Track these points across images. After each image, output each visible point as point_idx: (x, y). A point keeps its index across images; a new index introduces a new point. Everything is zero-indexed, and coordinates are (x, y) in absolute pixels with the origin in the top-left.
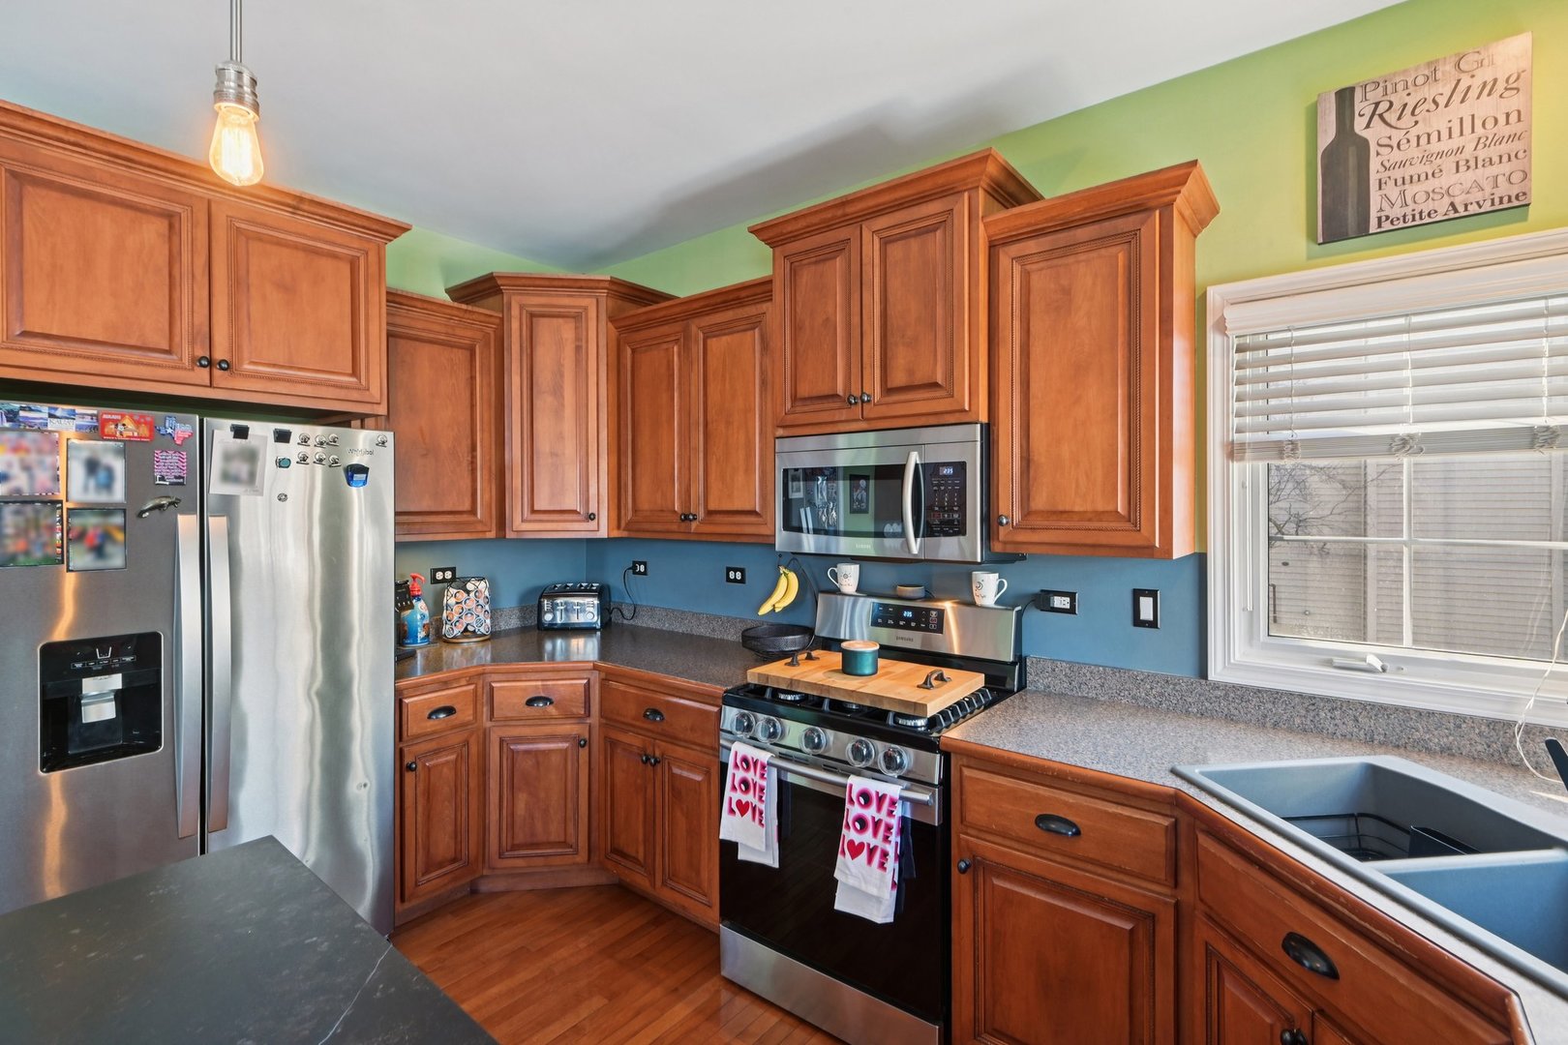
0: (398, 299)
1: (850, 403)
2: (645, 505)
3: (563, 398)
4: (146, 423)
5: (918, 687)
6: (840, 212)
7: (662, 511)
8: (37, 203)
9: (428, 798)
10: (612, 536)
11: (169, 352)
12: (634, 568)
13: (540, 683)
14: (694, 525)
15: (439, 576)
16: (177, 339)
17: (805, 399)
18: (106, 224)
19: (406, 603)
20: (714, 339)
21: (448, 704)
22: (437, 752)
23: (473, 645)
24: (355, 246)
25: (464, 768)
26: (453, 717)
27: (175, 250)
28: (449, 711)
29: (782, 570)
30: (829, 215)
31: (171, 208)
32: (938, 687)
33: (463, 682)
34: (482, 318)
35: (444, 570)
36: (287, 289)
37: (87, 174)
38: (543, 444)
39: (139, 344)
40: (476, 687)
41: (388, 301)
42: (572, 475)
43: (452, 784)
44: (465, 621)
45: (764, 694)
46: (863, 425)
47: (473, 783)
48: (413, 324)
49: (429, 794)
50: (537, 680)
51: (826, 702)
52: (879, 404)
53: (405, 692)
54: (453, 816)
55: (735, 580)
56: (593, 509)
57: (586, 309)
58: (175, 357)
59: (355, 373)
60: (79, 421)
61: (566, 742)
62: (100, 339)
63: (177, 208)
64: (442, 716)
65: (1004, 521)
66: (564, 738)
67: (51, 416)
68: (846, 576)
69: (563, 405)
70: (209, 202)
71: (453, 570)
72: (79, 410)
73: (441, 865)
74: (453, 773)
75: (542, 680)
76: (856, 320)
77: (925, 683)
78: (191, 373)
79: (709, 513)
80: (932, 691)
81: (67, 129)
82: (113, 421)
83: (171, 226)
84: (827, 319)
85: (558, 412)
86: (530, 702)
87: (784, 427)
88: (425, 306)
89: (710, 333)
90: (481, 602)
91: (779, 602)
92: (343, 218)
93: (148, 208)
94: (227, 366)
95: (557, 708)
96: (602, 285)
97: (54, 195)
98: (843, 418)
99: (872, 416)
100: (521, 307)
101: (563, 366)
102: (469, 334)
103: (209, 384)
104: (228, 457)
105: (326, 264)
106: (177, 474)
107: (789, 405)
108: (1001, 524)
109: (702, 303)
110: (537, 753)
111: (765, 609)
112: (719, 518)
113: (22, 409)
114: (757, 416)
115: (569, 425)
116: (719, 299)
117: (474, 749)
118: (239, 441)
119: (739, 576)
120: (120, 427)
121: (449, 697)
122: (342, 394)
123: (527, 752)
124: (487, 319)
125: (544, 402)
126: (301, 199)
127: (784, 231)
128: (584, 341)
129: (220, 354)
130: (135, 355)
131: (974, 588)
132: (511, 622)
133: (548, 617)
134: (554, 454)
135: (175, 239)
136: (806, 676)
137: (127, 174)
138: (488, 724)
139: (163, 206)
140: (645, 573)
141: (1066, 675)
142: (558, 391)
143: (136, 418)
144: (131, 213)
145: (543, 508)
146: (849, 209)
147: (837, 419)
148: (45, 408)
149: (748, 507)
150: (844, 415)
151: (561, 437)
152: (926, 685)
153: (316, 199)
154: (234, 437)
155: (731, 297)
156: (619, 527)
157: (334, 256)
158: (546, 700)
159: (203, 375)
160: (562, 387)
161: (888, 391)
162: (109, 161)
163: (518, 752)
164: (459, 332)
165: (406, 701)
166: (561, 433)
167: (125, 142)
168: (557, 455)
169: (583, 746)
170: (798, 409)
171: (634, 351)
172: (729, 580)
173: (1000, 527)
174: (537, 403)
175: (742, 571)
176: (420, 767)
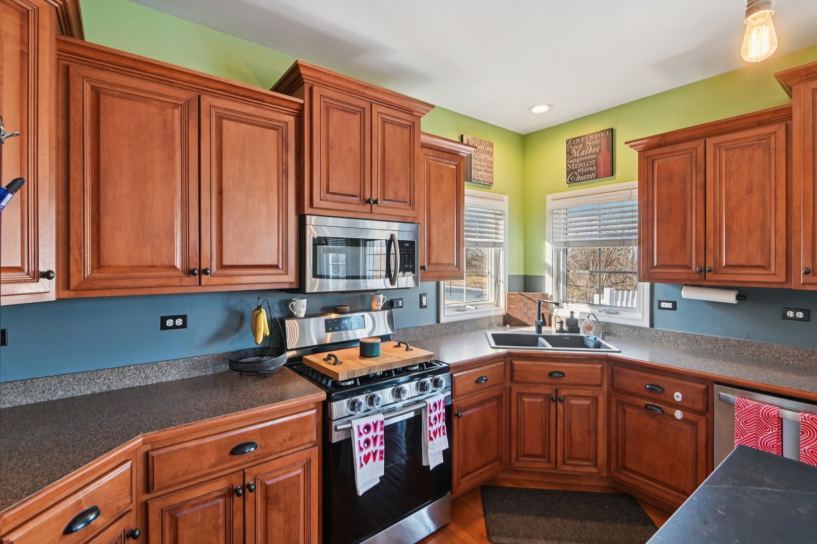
6: (361, 90)
7: (152, 266)
17: (334, 193)
20: (231, 122)
30: (355, 87)
52: (380, 207)
55: (173, 327)
68: (303, 306)
76: (368, 155)
79: (224, 267)
84: (351, 148)
99: (376, 212)
107: (323, 195)
119: (179, 322)
127: (322, 79)
131: (375, 302)
141: (403, 334)
146: (368, 92)
149: (268, 262)
156: (68, 288)
170: (329, 199)
172: (165, 327)
175: (184, 317)
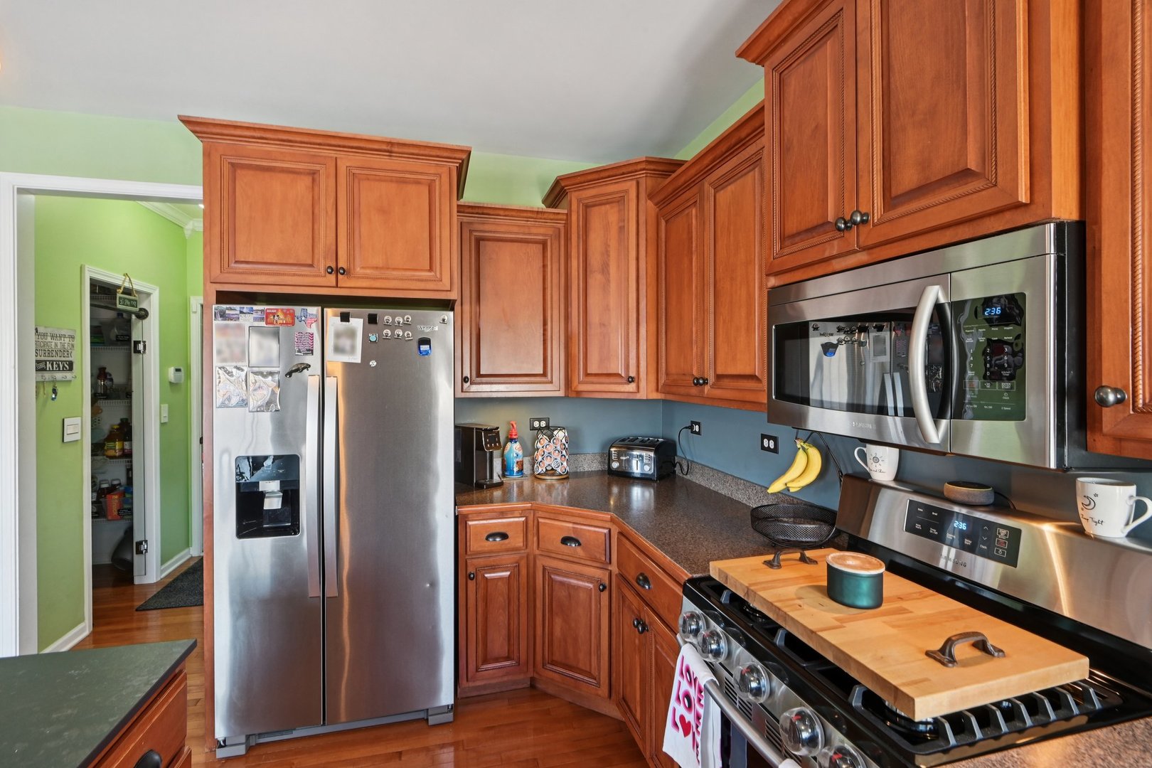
0: (485, 211)
1: (839, 229)
2: (673, 370)
3: (609, 274)
4: (290, 314)
5: (928, 654)
7: (684, 374)
8: (244, 178)
9: (486, 603)
10: (650, 397)
11: (311, 266)
12: (691, 427)
13: (571, 525)
14: (707, 388)
15: (536, 424)
16: (316, 257)
17: (793, 236)
18: (277, 185)
19: (495, 445)
20: (722, 191)
21: (502, 530)
22: (493, 568)
23: (554, 482)
24: (433, 172)
25: (515, 584)
26: (506, 541)
27: (316, 197)
28: (504, 536)
29: (799, 444)
31: (314, 168)
32: (966, 664)
33: (517, 514)
34: (552, 217)
35: (540, 420)
36: (384, 211)
37: (268, 155)
38: (594, 317)
39: (295, 262)
40: (527, 519)
41: (458, 212)
42: (617, 342)
43: (506, 597)
44: (547, 462)
45: (720, 595)
46: (863, 257)
47: (523, 598)
48: (499, 229)
49: (486, 600)
50: (570, 522)
51: (780, 633)
52: (881, 223)
53: (470, 516)
54: (506, 622)
55: (768, 449)
56: (633, 373)
57: (627, 191)
58: (315, 269)
59: (431, 269)
60: (255, 315)
61: (591, 583)
62: (274, 261)
63: (317, 167)
64: (498, 539)
65: (1111, 398)
66: (590, 579)
67: (241, 312)
68: (876, 460)
69: (608, 281)
70: (336, 158)
71: (548, 421)
72: (255, 307)
73: (497, 660)
74: (507, 587)
75: (574, 523)
76: (850, 115)
77: (942, 650)
78: (324, 279)
79: (719, 377)
80: (952, 671)
81: (254, 129)
82: (272, 313)
83: (313, 180)
85: (605, 287)
86: (565, 540)
87: (776, 274)
88: (507, 213)
89: (718, 187)
90: (559, 448)
91: (793, 481)
92: (422, 152)
93: (301, 171)
94: (344, 272)
95: (584, 549)
96: (640, 167)
97: (251, 172)
98: (835, 252)
99: (870, 242)
100: (579, 201)
101: (609, 246)
102: (542, 231)
103: (334, 284)
104: (338, 335)
105: (411, 189)
106: (308, 348)
107: (777, 247)
108: (1103, 402)
109: (710, 157)
110: (569, 586)
111: (776, 487)
112: (726, 382)
113: (227, 309)
114: (757, 267)
115: (613, 300)
116: (723, 148)
117: (524, 572)
118: (344, 323)
119: (772, 445)
120: (276, 317)
121: (503, 524)
122: (422, 285)
123: (562, 583)
124: (556, 217)
125: (595, 280)
126: (391, 143)
127: (769, 39)
128: (626, 221)
129: (342, 264)
130: (294, 269)
131: (1080, 506)
132: (591, 463)
133: (615, 465)
134: (602, 325)
135: (316, 189)
136: (764, 589)
137: (291, 151)
138: (537, 552)
139: (309, 168)
140: (699, 433)
142: (605, 269)
143: (285, 311)
144: (291, 176)
145: (593, 372)
147: (827, 254)
148: (238, 307)
149: (748, 371)
150: (834, 249)
151: (607, 308)
152: (944, 655)
153: (400, 142)
154: (341, 321)
155: (733, 141)
156: (657, 390)
157: (417, 182)
158: (576, 541)
159: (332, 278)
160: (608, 265)
161: (891, 200)
162: (280, 145)
163: (556, 581)
164: (534, 231)
165: (470, 523)
166: (608, 306)
167: (309, 132)
168: (604, 325)
169: (602, 591)
170: (786, 251)
171: (667, 222)
172: (763, 448)
173: (1104, 409)
174: (590, 281)
175: (775, 439)
176: (480, 577)
